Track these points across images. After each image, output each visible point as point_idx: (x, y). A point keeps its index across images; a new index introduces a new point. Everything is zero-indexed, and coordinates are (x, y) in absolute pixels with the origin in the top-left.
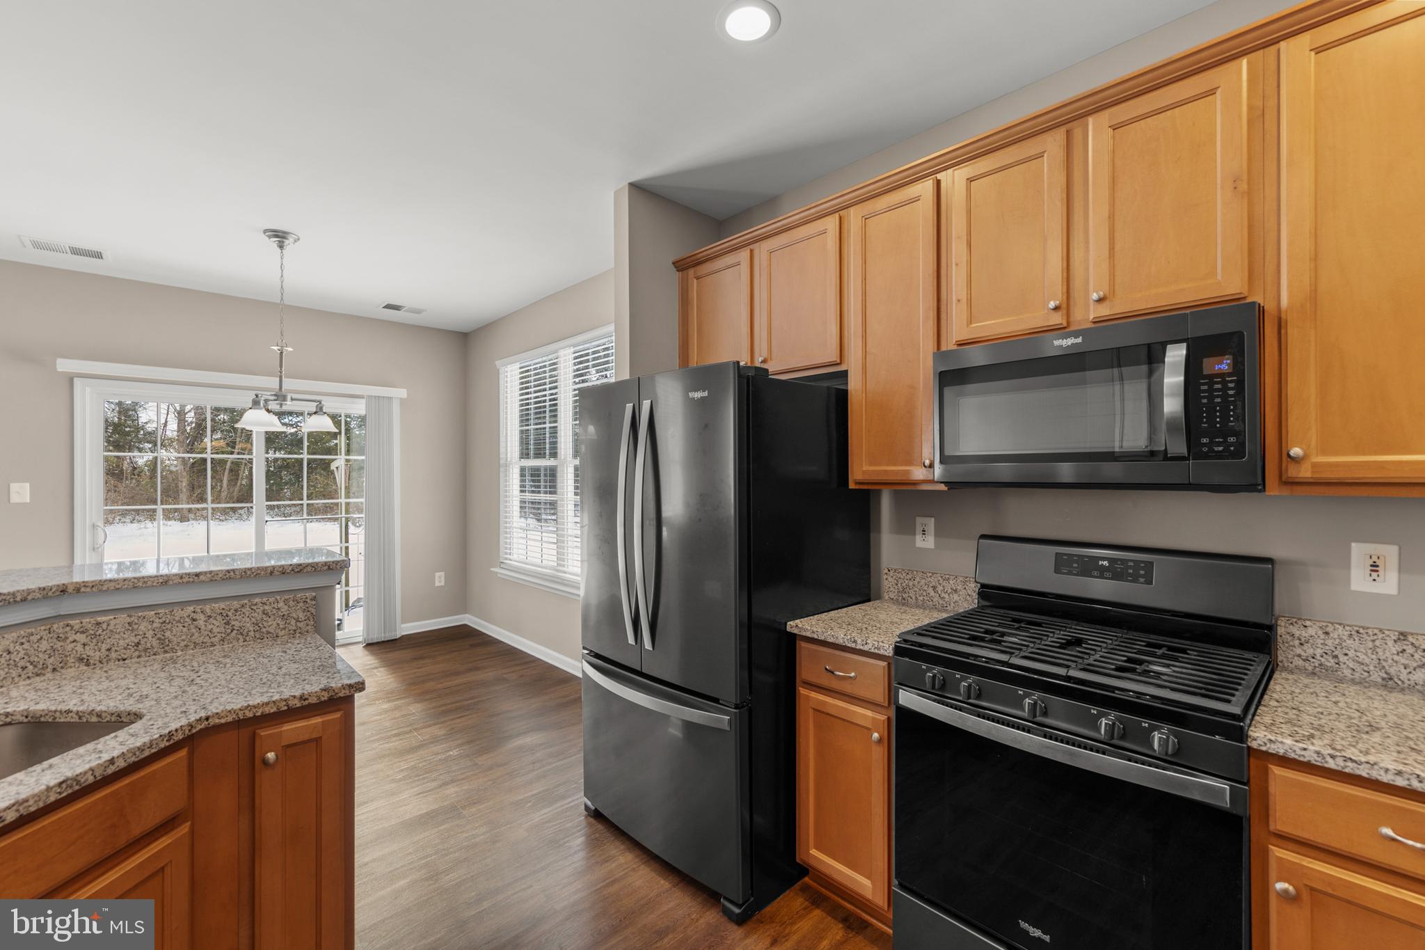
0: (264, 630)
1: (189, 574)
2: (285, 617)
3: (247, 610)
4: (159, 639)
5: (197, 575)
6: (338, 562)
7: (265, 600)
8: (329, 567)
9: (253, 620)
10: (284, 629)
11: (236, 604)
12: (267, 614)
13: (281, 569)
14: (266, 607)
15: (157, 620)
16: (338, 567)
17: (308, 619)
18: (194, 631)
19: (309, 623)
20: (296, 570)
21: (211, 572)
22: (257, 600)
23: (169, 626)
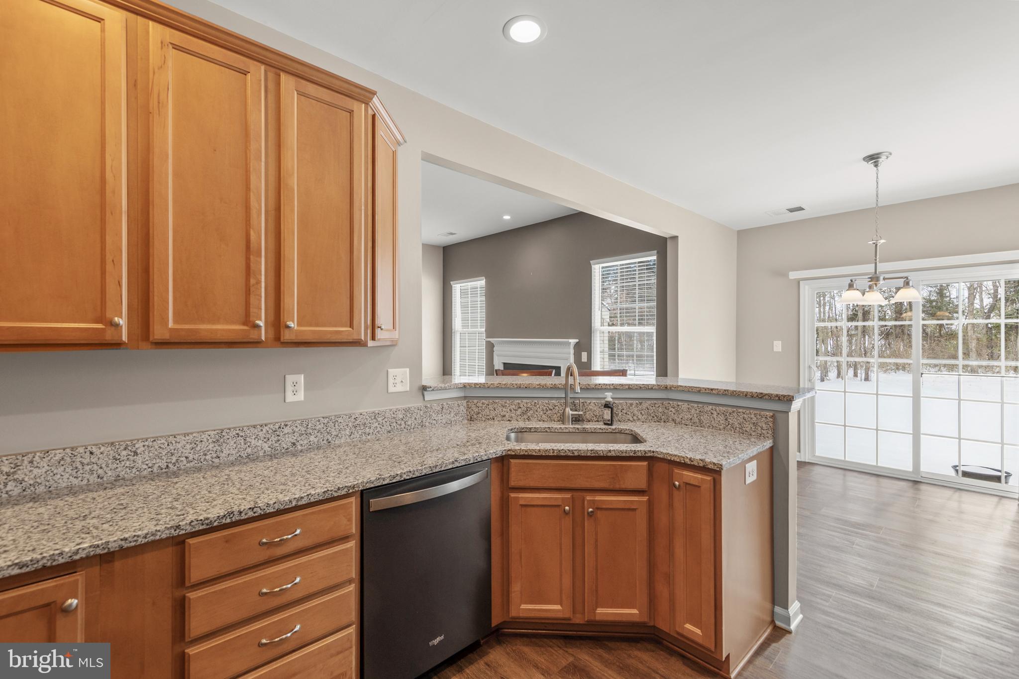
0: (744, 429)
1: (708, 389)
2: (755, 424)
3: (735, 414)
4: (699, 419)
5: (712, 390)
6: (785, 396)
7: (744, 411)
8: (779, 398)
9: (739, 421)
10: (755, 431)
11: (730, 410)
12: (745, 420)
13: (751, 394)
14: (745, 416)
15: (698, 410)
16: (785, 399)
17: (768, 429)
18: (712, 419)
19: (769, 432)
20: (760, 396)
21: (717, 389)
22: (740, 410)
23: (702, 414)
